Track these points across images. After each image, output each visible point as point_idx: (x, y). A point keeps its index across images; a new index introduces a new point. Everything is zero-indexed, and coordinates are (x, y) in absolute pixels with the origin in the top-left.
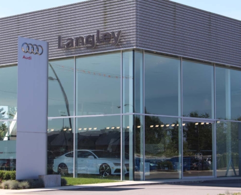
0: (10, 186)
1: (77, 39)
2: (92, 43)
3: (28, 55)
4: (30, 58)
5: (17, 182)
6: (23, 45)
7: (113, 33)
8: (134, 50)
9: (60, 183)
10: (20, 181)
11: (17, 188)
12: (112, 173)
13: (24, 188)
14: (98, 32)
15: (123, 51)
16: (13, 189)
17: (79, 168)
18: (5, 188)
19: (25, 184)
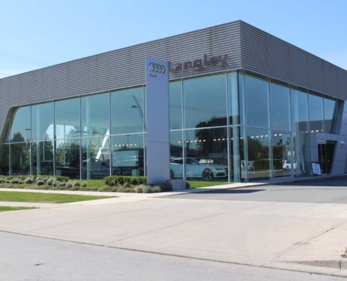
0: (144, 190)
1: (186, 64)
2: (200, 66)
3: (154, 73)
4: (155, 76)
5: (149, 187)
6: (149, 64)
7: (220, 57)
8: (238, 71)
9: (185, 187)
10: (152, 185)
11: (150, 192)
12: (215, 176)
13: (156, 192)
14: (205, 56)
15: (228, 72)
16: (147, 193)
17: (187, 173)
18: (139, 192)
19: (157, 188)
